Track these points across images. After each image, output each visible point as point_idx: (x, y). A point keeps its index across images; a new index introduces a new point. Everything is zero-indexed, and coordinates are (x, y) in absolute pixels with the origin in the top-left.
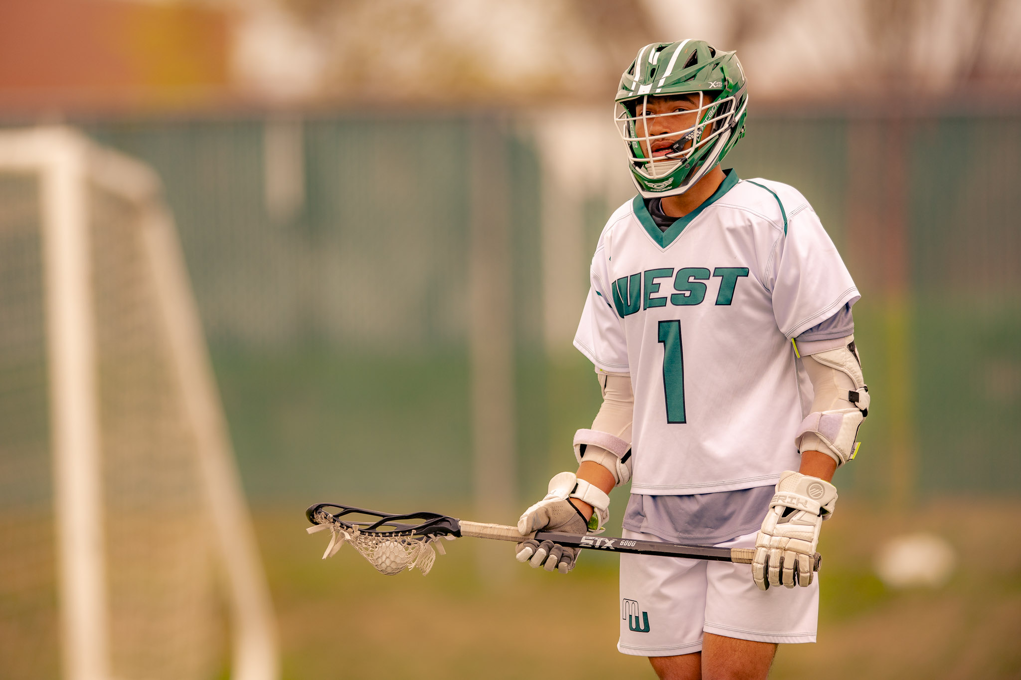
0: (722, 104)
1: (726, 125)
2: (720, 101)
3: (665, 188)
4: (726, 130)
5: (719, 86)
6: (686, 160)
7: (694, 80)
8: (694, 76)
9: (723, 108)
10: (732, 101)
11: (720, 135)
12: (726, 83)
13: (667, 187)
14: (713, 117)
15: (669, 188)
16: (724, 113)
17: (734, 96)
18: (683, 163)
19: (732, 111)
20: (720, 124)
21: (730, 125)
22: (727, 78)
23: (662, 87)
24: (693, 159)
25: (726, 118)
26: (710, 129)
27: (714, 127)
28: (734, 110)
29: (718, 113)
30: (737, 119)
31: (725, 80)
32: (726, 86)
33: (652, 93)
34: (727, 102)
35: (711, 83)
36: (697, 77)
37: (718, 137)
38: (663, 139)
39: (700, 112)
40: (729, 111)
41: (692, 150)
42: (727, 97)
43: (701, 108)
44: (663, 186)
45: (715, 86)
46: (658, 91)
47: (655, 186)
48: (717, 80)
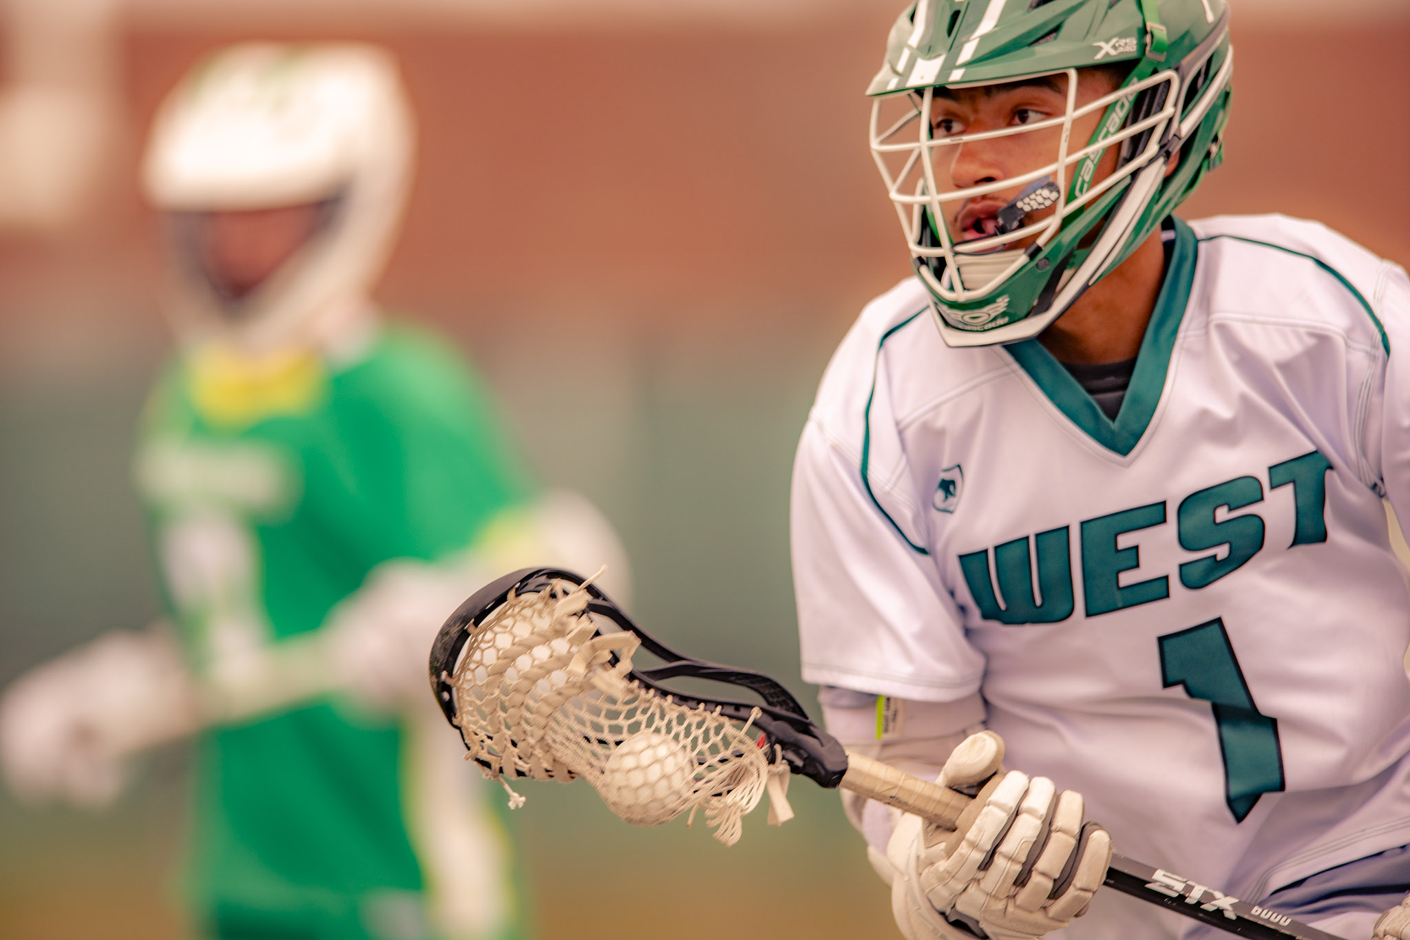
0: (1142, 95)
1: (1153, 148)
2: (1135, 86)
3: (992, 321)
4: (1151, 161)
5: (1128, 49)
6: (1039, 249)
7: (1055, 38)
8: (1057, 29)
9: (1146, 103)
10: (1168, 83)
11: (1135, 175)
12: (1148, 39)
13: (995, 319)
14: (1123, 126)
15: (1000, 322)
16: (1147, 115)
17: (1177, 69)
18: (1032, 256)
19: (1169, 110)
20: (1138, 142)
21: (1162, 147)
22: (1149, 25)
23: (967, 65)
24: (1060, 242)
25: (1151, 130)
26: (1116, 157)
27: (1125, 152)
28: (1175, 105)
29: (1135, 115)
30: (1186, 128)
31: (1144, 31)
32: (1146, 45)
33: (941, 82)
34: (1155, 88)
35: (1102, 44)
36: (1064, 31)
37: (1128, 181)
38: (984, 197)
39: (1068, 126)
40: (1161, 108)
41: (1053, 223)
42: (1155, 72)
43: (1072, 113)
44: (985, 318)
45: (1113, 52)
46: (956, 75)
47: (967, 316)
48: (1122, 35)
